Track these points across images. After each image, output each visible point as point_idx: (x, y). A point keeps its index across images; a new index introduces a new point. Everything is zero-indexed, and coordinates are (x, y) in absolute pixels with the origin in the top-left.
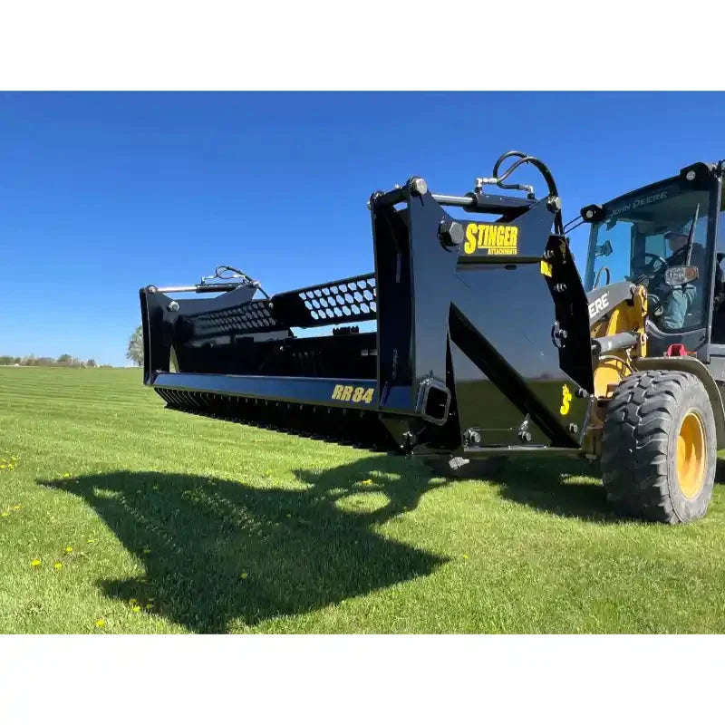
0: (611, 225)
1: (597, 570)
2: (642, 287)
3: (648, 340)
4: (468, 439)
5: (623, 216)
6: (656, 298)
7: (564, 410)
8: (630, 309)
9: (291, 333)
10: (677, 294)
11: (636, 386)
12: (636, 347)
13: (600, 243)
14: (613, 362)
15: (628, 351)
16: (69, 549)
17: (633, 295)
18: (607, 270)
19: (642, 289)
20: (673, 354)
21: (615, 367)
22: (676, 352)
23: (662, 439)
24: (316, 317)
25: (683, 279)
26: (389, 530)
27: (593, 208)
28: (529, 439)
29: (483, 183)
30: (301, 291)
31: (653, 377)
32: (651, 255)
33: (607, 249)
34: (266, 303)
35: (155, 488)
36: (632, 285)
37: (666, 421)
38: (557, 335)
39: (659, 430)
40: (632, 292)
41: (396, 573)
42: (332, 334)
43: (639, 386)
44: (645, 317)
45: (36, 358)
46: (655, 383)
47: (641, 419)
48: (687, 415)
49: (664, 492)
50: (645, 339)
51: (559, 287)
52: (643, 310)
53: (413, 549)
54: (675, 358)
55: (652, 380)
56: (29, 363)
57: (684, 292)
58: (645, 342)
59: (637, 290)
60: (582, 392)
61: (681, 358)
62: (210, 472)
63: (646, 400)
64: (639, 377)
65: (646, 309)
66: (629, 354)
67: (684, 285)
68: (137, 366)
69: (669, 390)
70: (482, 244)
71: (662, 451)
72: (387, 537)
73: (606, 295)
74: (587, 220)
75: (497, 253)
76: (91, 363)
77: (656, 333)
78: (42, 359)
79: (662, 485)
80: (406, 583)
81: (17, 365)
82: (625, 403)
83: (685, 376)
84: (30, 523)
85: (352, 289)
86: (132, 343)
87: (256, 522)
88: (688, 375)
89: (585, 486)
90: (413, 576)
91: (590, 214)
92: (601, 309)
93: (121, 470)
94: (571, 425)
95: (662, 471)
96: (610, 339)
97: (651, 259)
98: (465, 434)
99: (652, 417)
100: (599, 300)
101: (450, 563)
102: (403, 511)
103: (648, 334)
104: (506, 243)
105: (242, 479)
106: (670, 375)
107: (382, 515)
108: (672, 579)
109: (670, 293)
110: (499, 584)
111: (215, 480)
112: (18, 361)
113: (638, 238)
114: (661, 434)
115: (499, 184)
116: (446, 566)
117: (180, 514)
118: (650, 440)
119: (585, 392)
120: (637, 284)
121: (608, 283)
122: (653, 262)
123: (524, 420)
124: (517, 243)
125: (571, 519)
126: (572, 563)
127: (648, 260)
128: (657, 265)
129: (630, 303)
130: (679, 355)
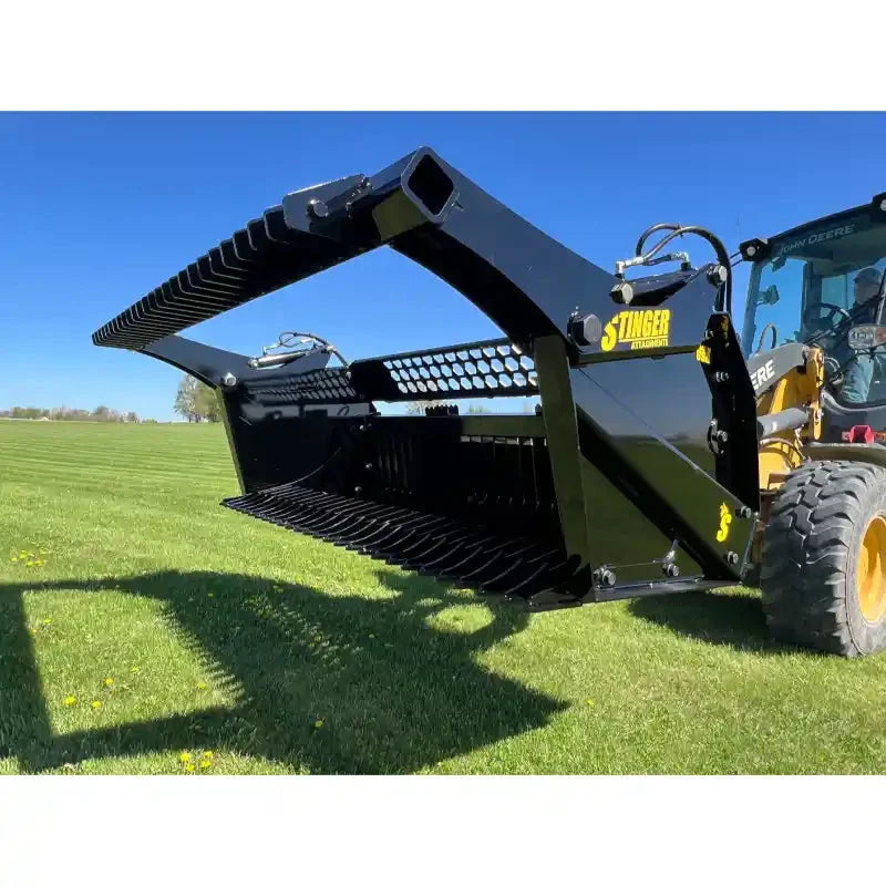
0: (778, 265)
1: (755, 721)
2: (817, 350)
3: (822, 417)
4: (601, 580)
5: (795, 253)
6: (835, 363)
7: (722, 536)
8: (802, 378)
9: (372, 409)
10: (863, 360)
11: (807, 483)
12: (808, 426)
13: (764, 287)
14: (778, 446)
15: (797, 432)
16: (109, 681)
17: (806, 360)
18: (774, 329)
19: (817, 353)
20: (855, 441)
21: (780, 452)
22: (860, 438)
23: (840, 553)
24: (404, 390)
25: (872, 341)
26: (493, 659)
27: (756, 243)
28: (676, 573)
29: (625, 267)
30: (386, 359)
31: (829, 471)
32: (829, 306)
33: (772, 296)
34: (342, 371)
35: (210, 595)
36: (805, 348)
37: (846, 530)
38: (714, 438)
39: (837, 542)
40: (804, 356)
41: (504, 725)
42: (425, 415)
43: (812, 483)
44: (820, 388)
45: (67, 410)
46: (832, 479)
47: (813, 526)
48: (872, 519)
49: (840, 619)
50: (819, 417)
51: (719, 376)
52: (818, 380)
53: (524, 687)
54: (859, 445)
55: (828, 474)
56: (59, 417)
57: (872, 357)
58: (820, 420)
59: (811, 354)
60: (745, 511)
61: (865, 446)
62: (276, 573)
63: (821, 501)
64: (811, 470)
65: (821, 378)
66: (798, 436)
67: (873, 349)
68: (186, 420)
69: (851, 489)
70: (624, 338)
71: (840, 568)
72: (492, 670)
73: (771, 362)
74: (747, 258)
75: (644, 346)
76: (132, 417)
77: (833, 407)
78: (75, 412)
79: (839, 610)
80: (516, 738)
81: (45, 419)
82: (794, 505)
83: (871, 470)
84: (62, 643)
85: (450, 360)
86: (180, 393)
87: (332, 644)
88: (875, 468)
89: (737, 599)
90: (525, 730)
91: (751, 251)
92: (765, 380)
93: (169, 568)
94: (730, 553)
95: (839, 593)
96: (776, 417)
97: (829, 310)
98: (597, 572)
99: (829, 525)
100: (762, 369)
101: (571, 710)
102: (511, 633)
103: (824, 410)
104: (655, 332)
105: (314, 582)
106: (852, 469)
107: (486, 637)
108: (849, 738)
109: (854, 358)
110: (631, 740)
111: (283, 584)
112: (46, 414)
113: (813, 280)
114: (840, 546)
115: (646, 263)
116: (566, 714)
117: (240, 633)
118: (824, 554)
119: (748, 510)
120: (811, 346)
121: (773, 346)
122: (832, 314)
123: (670, 551)
124: (669, 331)
125: (720, 646)
126: (723, 713)
127: (825, 312)
128: (837, 319)
129: (802, 370)
130: (863, 441)
